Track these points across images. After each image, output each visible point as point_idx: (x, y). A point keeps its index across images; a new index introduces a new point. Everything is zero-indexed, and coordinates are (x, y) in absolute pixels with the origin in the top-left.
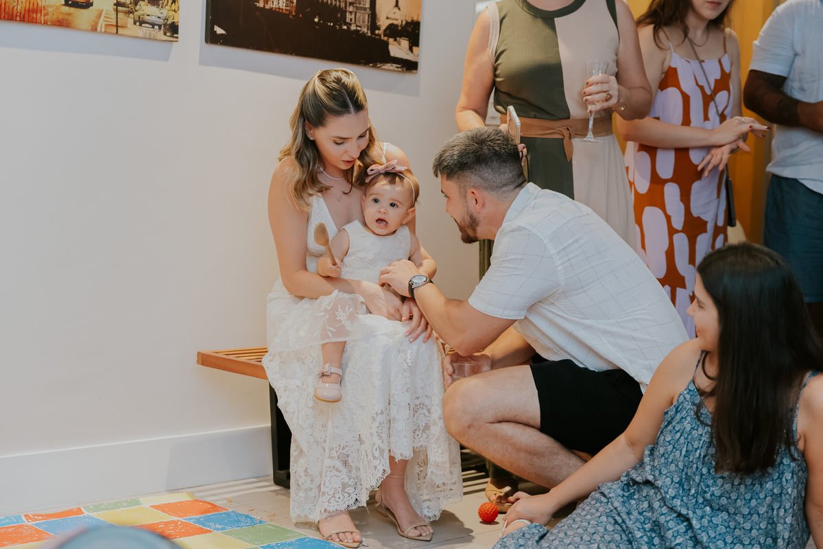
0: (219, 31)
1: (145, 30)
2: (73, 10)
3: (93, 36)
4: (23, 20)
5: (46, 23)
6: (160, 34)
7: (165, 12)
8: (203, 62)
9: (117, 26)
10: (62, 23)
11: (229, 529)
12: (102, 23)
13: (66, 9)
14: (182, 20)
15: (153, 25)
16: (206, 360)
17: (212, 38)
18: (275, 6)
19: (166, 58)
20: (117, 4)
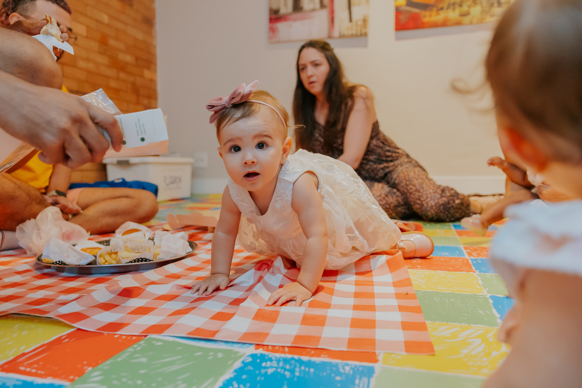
2: (462, 18)
9: (482, 20)
12: (475, 20)
13: (459, 18)
20: (482, 11)
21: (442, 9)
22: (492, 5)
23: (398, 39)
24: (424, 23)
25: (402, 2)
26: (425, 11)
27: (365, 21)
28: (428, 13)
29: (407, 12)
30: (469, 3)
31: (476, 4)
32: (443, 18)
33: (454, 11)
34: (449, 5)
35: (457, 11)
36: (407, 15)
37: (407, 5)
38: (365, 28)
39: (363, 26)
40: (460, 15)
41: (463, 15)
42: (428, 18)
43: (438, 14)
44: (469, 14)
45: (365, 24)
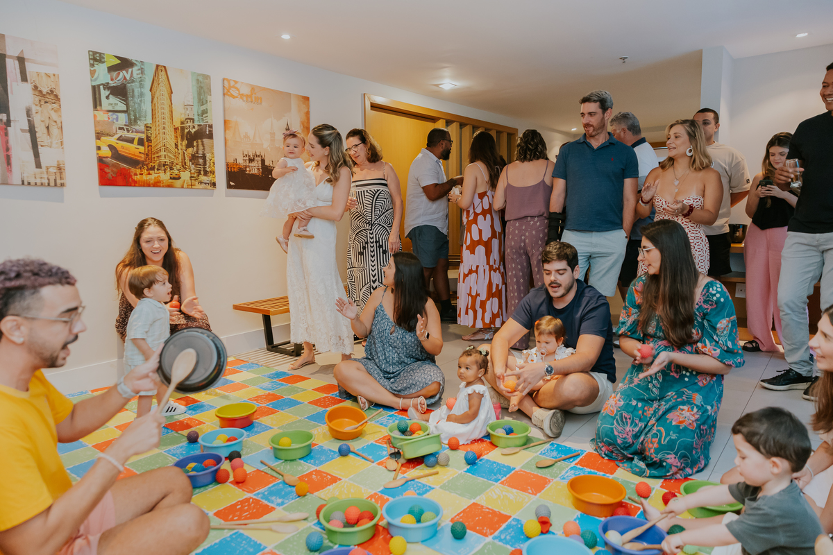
0: (232, 184)
1: (203, 186)
2: (173, 181)
3: (182, 189)
4: (154, 186)
5: (163, 187)
6: (209, 187)
7: (210, 178)
8: (227, 196)
9: (192, 185)
10: (169, 186)
11: (249, 370)
12: (185, 185)
13: (171, 180)
14: (217, 181)
15: (206, 184)
16: (236, 307)
17: (229, 187)
18: (253, 172)
19: (212, 195)
20: (191, 177)
21: (153, 168)
22: (199, 173)
23: (102, 196)
24: (134, 181)
25: (106, 152)
26: (135, 168)
27: (60, 169)
28: (138, 171)
29: (114, 165)
30: (178, 167)
31: (186, 168)
32: (155, 178)
33: (165, 172)
34: (159, 166)
35: (168, 174)
36: (115, 170)
37: (112, 157)
38: (61, 178)
39: (58, 174)
40: (171, 178)
41: (174, 178)
42: (139, 177)
43: (149, 174)
44: (179, 178)
45: (61, 173)
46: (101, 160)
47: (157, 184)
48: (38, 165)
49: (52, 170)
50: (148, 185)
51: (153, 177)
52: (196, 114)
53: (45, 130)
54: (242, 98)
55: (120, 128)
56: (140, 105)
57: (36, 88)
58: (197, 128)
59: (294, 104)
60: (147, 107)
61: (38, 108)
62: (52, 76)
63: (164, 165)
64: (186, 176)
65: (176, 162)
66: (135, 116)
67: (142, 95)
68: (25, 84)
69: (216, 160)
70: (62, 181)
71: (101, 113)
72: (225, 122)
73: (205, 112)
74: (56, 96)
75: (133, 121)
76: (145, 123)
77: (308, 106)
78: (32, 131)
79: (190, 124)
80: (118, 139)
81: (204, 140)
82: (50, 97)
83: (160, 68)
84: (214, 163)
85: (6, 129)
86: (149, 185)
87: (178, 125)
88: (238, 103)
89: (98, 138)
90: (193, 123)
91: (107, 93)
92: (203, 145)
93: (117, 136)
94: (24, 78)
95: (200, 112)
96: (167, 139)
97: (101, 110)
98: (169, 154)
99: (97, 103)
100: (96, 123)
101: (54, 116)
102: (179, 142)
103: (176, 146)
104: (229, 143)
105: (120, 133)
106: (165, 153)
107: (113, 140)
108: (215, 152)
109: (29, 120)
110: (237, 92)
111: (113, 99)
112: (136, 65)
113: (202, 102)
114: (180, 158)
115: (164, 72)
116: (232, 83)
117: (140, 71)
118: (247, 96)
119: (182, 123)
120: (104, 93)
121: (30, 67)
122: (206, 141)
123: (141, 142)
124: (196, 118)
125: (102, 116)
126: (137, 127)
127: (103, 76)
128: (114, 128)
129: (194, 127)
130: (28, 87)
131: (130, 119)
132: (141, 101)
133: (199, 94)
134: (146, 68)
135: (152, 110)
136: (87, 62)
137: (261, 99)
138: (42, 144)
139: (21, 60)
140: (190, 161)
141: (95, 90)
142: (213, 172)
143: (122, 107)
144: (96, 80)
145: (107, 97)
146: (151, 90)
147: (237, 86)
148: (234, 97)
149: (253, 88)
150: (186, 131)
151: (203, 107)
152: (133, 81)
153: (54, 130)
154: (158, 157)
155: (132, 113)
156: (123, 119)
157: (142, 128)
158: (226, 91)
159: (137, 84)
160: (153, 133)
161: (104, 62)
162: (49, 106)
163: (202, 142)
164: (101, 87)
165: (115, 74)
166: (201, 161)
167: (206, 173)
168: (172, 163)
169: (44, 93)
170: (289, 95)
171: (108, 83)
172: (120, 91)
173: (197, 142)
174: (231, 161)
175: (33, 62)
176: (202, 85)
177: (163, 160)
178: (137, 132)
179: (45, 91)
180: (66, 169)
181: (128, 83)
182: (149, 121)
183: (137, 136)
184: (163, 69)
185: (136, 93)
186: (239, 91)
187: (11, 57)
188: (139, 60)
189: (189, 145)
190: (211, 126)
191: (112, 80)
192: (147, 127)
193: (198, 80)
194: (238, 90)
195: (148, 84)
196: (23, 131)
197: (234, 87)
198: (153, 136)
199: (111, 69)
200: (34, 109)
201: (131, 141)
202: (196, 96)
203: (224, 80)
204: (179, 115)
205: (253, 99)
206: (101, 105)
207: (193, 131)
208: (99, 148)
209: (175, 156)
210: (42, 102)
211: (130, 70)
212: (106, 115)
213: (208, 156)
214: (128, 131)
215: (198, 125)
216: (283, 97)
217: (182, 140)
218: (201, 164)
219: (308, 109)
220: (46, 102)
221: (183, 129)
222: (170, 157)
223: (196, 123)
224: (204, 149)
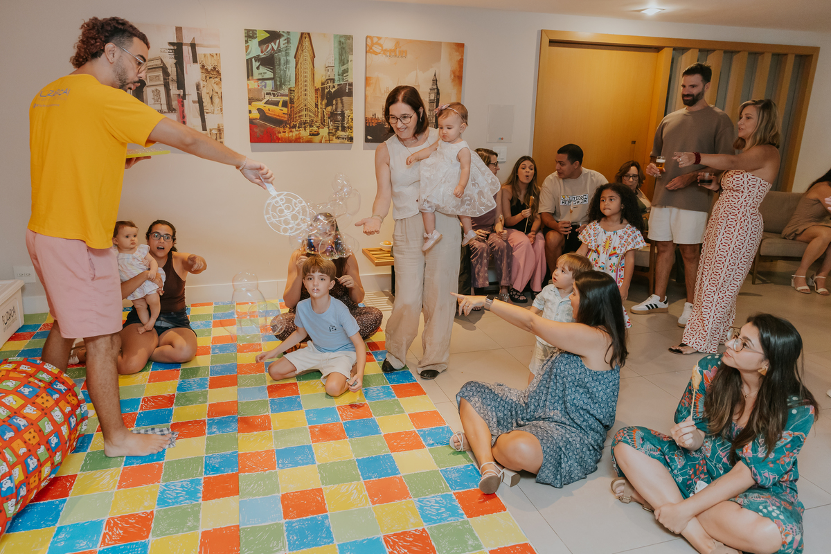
0: (369, 138)
1: (340, 140)
2: (312, 137)
3: (321, 144)
4: (295, 142)
5: (303, 142)
6: (346, 141)
7: (348, 133)
8: (365, 149)
9: (329, 140)
10: (309, 141)
12: (323, 140)
14: (354, 135)
15: (343, 138)
17: (367, 140)
19: (350, 149)
20: (329, 133)
21: (294, 127)
22: (337, 129)
23: (253, 150)
24: (278, 138)
25: (256, 115)
26: (279, 127)
27: (219, 130)
28: (282, 130)
29: (261, 126)
30: (318, 124)
31: (324, 125)
32: (296, 135)
33: (305, 130)
34: (300, 124)
35: (308, 131)
36: (262, 129)
37: (260, 119)
38: (220, 138)
39: (218, 135)
40: (310, 135)
41: (313, 135)
42: (282, 134)
43: (291, 131)
44: (318, 134)
45: (220, 134)
46: (252, 122)
47: (298, 140)
48: (204, 128)
49: (214, 132)
50: (289, 141)
51: (295, 133)
52: (337, 74)
53: (210, 100)
54: (384, 54)
55: (267, 94)
56: (285, 71)
57: (203, 66)
58: (336, 87)
59: (445, 53)
60: (291, 72)
61: (205, 83)
62: (215, 56)
63: (305, 123)
64: (324, 132)
65: (315, 120)
66: (280, 81)
67: (287, 62)
68: (196, 64)
69: (354, 116)
70: (221, 140)
71: (252, 82)
72: (367, 79)
73: (346, 71)
74: (218, 72)
75: (278, 87)
76: (289, 87)
77: (462, 53)
78: (200, 102)
79: (331, 84)
80: (266, 103)
81: (343, 98)
82: (213, 73)
83: (304, 36)
84: (352, 119)
85: (183, 102)
86: (291, 142)
87: (318, 85)
88: (381, 59)
89: (250, 104)
90: (334, 82)
91: (258, 64)
92: (342, 102)
93: (265, 101)
94: (195, 60)
95: (340, 72)
96: (308, 99)
97: (253, 79)
98: (309, 113)
99: (250, 74)
100: (250, 90)
101: (216, 88)
102: (319, 101)
103: (316, 106)
104: (369, 99)
105: (267, 97)
106: (306, 113)
107: (261, 105)
108: (354, 109)
109: (198, 93)
110: (380, 48)
111: (262, 69)
112: (283, 35)
113: (343, 61)
114: (320, 116)
115: (308, 39)
116: (375, 40)
117: (286, 41)
118: (391, 51)
119: (323, 84)
120: (255, 64)
121: (199, 51)
122: (345, 99)
123: (285, 104)
124: (336, 78)
125: (254, 85)
126: (282, 92)
127: (255, 50)
128: (263, 93)
129: (334, 87)
130: (198, 66)
131: (276, 85)
132: (286, 68)
133: (341, 55)
134: (291, 37)
135: (296, 75)
136: (244, 39)
137: (406, 52)
138: (207, 111)
139: (193, 46)
140: (329, 118)
141: (249, 62)
142: (350, 128)
143: (269, 74)
144: (249, 54)
145: (258, 68)
146: (295, 57)
147: (381, 42)
148: (376, 53)
149: (398, 42)
150: (326, 91)
151: (345, 67)
152: (279, 51)
153: (216, 100)
154: (299, 116)
155: (278, 79)
156: (270, 84)
157: (286, 92)
158: (368, 48)
159: (284, 53)
160: (296, 95)
161: (256, 37)
162: (213, 80)
163: (342, 100)
164: (253, 59)
165: (264, 47)
166: (339, 118)
167: (344, 129)
168: (312, 121)
169: (209, 70)
170: (440, 43)
171: (258, 56)
172: (269, 61)
173: (337, 101)
174: (370, 116)
175: (202, 46)
176: (344, 46)
177: (304, 118)
178: (282, 95)
179: (210, 68)
180: (224, 130)
181: (276, 53)
182: (293, 84)
183: (281, 99)
184: (307, 36)
185: (282, 62)
186: (382, 48)
187: (186, 44)
188: (286, 31)
189: (329, 104)
190: (351, 85)
191: (262, 52)
192: (290, 90)
193: (340, 41)
194: (381, 46)
195: (292, 52)
196: (194, 102)
197: (377, 43)
198: (296, 98)
199: (261, 43)
200: (202, 84)
201: (276, 104)
202: (337, 57)
203: (367, 37)
204: (321, 76)
205: (397, 53)
206: (252, 75)
207: (333, 91)
208: (250, 112)
209: (315, 115)
210: (208, 78)
211: (278, 41)
212: (256, 83)
213: (347, 113)
214: (274, 95)
215: (338, 85)
216: (433, 48)
217: (322, 99)
218: (339, 122)
219: (462, 56)
220: (210, 78)
221: (323, 89)
222: (310, 116)
223: (337, 83)
224: (343, 106)
